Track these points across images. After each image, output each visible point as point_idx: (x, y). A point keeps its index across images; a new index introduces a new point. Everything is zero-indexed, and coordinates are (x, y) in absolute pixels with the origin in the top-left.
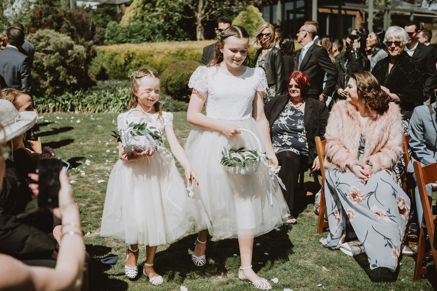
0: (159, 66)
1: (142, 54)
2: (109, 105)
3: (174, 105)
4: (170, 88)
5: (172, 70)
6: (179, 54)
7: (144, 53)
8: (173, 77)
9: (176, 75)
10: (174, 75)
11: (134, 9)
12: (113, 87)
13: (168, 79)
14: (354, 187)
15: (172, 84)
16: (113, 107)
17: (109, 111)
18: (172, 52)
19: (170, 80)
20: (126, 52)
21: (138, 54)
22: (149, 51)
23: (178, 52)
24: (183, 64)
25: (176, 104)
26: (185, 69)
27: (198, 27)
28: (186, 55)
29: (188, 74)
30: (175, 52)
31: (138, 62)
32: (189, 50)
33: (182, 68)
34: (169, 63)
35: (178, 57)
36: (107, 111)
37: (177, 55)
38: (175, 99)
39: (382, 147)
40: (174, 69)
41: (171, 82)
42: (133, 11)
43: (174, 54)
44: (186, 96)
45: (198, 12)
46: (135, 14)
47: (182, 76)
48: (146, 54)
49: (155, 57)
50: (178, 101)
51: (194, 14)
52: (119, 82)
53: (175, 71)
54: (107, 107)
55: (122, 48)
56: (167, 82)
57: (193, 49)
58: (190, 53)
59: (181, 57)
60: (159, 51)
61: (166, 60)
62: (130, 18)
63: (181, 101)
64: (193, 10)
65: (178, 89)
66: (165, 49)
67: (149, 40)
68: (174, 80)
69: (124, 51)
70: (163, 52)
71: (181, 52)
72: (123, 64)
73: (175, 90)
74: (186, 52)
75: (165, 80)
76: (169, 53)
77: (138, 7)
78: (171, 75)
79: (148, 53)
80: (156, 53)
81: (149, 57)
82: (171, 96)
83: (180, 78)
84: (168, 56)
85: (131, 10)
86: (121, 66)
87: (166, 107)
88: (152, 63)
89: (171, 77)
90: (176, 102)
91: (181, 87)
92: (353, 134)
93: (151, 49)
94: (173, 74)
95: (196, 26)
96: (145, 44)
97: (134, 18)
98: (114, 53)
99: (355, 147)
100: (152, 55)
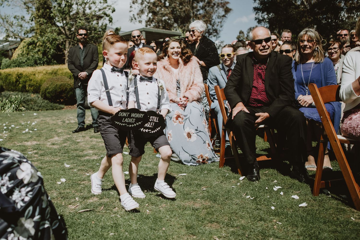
0: (40, 81)
1: (27, 74)
2: (5, 107)
3: (51, 106)
4: (47, 95)
5: (49, 82)
6: (54, 73)
7: (28, 73)
8: (50, 87)
9: (52, 85)
10: (51, 86)
11: (21, 48)
12: (7, 96)
13: (46, 88)
14: (177, 111)
15: (49, 91)
16: (8, 108)
17: (5, 111)
18: (48, 72)
19: (48, 89)
20: (16, 73)
21: (24, 74)
22: (33, 72)
23: (53, 71)
24: (56, 78)
25: (52, 105)
26: (58, 81)
27: (66, 60)
28: (58, 73)
29: (60, 84)
30: (50, 71)
31: (24, 80)
32: (60, 69)
33: (56, 81)
34: (46, 79)
35: (53, 75)
36: (3, 111)
37: (52, 74)
38: (51, 102)
39: (191, 86)
40: (50, 82)
41: (48, 91)
42: (20, 50)
43: (49, 73)
44: (59, 100)
45: (65, 50)
46: (22, 52)
47: (56, 86)
48: (30, 74)
49: (37, 75)
50: (54, 103)
51: (63, 51)
52: (11, 93)
53: (51, 83)
54: (4, 109)
55: (13, 71)
56: (46, 90)
57: (63, 69)
58: (61, 72)
59: (54, 75)
60: (39, 71)
61: (44, 77)
62: (19, 55)
63: (56, 103)
64: (62, 48)
65: (54, 95)
66: (44, 70)
67: (32, 66)
68: (50, 89)
69: (15, 72)
70: (42, 72)
71: (55, 71)
72: (14, 81)
73: (51, 96)
74: (58, 71)
75: (44, 90)
76: (46, 72)
77: (24, 47)
78: (48, 86)
79: (31, 73)
80: (37, 72)
81: (32, 76)
82: (49, 100)
83: (54, 88)
84: (46, 74)
85: (19, 49)
86: (13, 83)
87: (45, 108)
88: (35, 80)
89: (48, 87)
90: (52, 104)
91: (55, 93)
92: (171, 80)
93: (34, 70)
94: (49, 85)
95: (65, 59)
96: (29, 68)
97: (21, 54)
98: (8, 74)
99: (174, 88)
100: (35, 75)
